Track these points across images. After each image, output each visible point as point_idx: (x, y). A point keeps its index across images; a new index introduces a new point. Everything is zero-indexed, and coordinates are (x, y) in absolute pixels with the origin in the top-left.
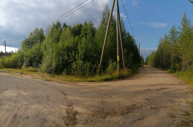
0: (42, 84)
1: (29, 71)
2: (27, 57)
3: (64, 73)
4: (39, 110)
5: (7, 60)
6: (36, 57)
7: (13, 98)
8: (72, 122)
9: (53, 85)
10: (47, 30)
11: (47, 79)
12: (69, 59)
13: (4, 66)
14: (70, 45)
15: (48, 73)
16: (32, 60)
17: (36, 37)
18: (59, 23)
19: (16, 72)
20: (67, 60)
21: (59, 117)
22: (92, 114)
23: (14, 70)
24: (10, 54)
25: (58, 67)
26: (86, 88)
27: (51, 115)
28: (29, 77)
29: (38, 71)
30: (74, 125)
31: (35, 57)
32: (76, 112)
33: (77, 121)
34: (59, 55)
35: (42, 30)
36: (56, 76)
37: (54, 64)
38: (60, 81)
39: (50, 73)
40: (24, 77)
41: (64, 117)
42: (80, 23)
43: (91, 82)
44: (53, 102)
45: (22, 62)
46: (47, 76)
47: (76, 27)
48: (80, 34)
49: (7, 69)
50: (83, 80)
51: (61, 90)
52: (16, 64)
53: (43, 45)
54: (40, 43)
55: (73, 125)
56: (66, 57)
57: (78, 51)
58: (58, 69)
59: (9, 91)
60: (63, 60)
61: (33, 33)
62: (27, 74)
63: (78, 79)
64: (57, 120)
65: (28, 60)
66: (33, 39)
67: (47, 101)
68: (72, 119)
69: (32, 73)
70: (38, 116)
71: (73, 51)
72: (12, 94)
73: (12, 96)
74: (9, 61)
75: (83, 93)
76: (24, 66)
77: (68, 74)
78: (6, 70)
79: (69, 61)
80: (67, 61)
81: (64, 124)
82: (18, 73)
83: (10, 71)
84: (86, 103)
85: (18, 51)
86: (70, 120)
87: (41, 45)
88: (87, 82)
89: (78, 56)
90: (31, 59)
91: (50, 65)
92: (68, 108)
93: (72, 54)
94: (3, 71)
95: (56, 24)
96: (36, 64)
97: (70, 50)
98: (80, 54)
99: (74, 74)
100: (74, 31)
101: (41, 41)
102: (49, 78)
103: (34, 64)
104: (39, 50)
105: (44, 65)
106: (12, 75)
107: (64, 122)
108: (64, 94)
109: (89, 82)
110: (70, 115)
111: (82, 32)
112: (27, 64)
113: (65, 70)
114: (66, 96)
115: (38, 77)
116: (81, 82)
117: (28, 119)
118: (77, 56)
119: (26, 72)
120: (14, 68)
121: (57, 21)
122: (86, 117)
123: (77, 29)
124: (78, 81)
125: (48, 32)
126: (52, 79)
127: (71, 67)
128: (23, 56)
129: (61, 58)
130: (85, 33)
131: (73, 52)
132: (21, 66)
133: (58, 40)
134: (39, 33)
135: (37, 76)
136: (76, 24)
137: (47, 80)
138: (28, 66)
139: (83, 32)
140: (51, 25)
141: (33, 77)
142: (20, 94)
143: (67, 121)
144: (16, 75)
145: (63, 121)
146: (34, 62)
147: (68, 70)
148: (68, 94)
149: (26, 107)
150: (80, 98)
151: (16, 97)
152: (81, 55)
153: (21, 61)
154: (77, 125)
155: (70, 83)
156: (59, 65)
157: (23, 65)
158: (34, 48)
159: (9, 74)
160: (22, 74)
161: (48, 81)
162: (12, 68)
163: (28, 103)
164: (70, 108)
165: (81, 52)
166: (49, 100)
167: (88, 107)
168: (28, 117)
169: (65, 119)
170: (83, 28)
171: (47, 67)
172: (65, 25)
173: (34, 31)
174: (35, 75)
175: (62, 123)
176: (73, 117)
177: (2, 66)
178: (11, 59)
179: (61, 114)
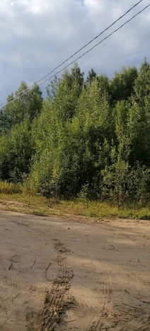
0: (18, 224)
3: (82, 194)
6: (17, 156)
8: (46, 329)
10: (51, 88)
11: (36, 210)
12: (96, 160)
14: (100, 123)
15: (44, 194)
16: (8, 163)
17: (23, 107)
18: (78, 71)
20: (91, 161)
21: (17, 313)
22: (115, 316)
25: (69, 180)
26: (127, 237)
29: (20, 192)
31: (14, 156)
32: (70, 301)
33: (63, 327)
34: (71, 149)
35: (37, 90)
36: (62, 202)
37: (56, 173)
38: (68, 215)
39: (47, 195)
41: (32, 313)
42: (132, 67)
43: (146, 221)
44: (20, 272)
46: (40, 203)
47: (121, 79)
48: (130, 96)
50: (126, 213)
51: (57, 238)
53: (36, 127)
54: (31, 122)
56: (88, 153)
57: (115, 137)
58: (70, 184)
60: (80, 163)
61: (14, 96)
63: (115, 210)
64: (9, 322)
66: (16, 112)
67: (7, 269)
68: (50, 320)
69: (7, 196)
71: (105, 139)
75: (113, 248)
77: (94, 196)
79: (96, 165)
80: (90, 164)
84: (110, 280)
86: (44, 324)
87: (33, 126)
88: (135, 220)
89: (117, 151)
90: (4, 163)
91: (48, 177)
92: (55, 287)
93: (101, 145)
95: (70, 73)
96: (17, 174)
97: (99, 137)
98: (121, 145)
99: (107, 197)
100: (116, 88)
101: (33, 116)
102: (42, 209)
103: (13, 174)
104: (26, 139)
105: (35, 176)
107: (25, 328)
108: (60, 249)
109: (142, 219)
110: (51, 309)
111: (135, 90)
113: (85, 187)
114: (63, 255)
115: (17, 205)
116: (120, 217)
118: (113, 150)
121: (73, 66)
122: (93, 321)
123: (124, 83)
124: (114, 216)
125: (52, 94)
126: (51, 209)
127: (100, 178)
129: (76, 157)
130: (142, 91)
131: (106, 141)
133: (70, 111)
134: (31, 97)
135: (16, 203)
136: (120, 71)
137: (36, 214)
139: (139, 88)
140: (60, 76)
141: (4, 207)
143: (35, 326)
145: (26, 323)
146: (12, 169)
147: (93, 188)
148: (70, 248)
150: (96, 264)
152: (125, 149)
155: (92, 220)
156: (72, 175)
158: (14, 132)
161: (37, 217)
164: (60, 288)
165: (124, 141)
166: (15, 265)
167: (111, 291)
169: (32, 320)
170: (139, 78)
171: (42, 182)
172: (93, 75)
173: (17, 92)
174: (11, 202)
176: (55, 313)
179: (26, 305)
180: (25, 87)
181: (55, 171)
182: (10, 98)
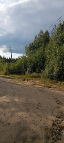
0: (40, 90)
1: (32, 77)
2: (30, 62)
4: (23, 118)
5: (12, 66)
6: (39, 62)
7: (5, 103)
8: (54, 136)
9: (51, 92)
10: (53, 31)
11: (47, 85)
13: (9, 72)
15: (51, 78)
16: (35, 65)
17: (41, 41)
19: (19, 78)
21: (41, 127)
23: (18, 76)
24: (14, 61)
25: (62, 72)
27: (34, 124)
28: (30, 83)
29: (41, 77)
30: (56, 141)
32: (63, 126)
33: (61, 137)
34: (63, 58)
35: (47, 33)
36: (59, 82)
37: (56, 69)
38: (61, 88)
39: (52, 79)
40: (25, 83)
41: (48, 129)
44: (42, 111)
45: (26, 67)
46: (49, 82)
49: (12, 75)
51: (57, 98)
52: (20, 70)
53: (47, 49)
54: (45, 47)
55: (54, 141)
58: (62, 74)
59: (4, 97)
61: (38, 36)
62: (30, 80)
64: (38, 130)
65: (31, 65)
66: (38, 43)
67: (36, 109)
68: (55, 133)
69: (35, 79)
70: (19, 123)
72: (5, 100)
73: (5, 102)
74: (14, 67)
76: (28, 72)
78: (10, 76)
81: (44, 136)
82: (21, 79)
83: (14, 77)
85: (22, 57)
86: (53, 134)
87: (45, 49)
90: (34, 65)
91: (52, 71)
92: (57, 119)
94: (8, 77)
95: (62, 23)
96: (39, 70)
101: (45, 44)
102: (50, 85)
103: (37, 70)
104: (42, 55)
105: (47, 71)
106: (14, 81)
107: (44, 134)
108: (59, 103)
110: (55, 128)
112: (30, 70)
114: (60, 106)
117: (9, 125)
119: (28, 78)
120: (18, 74)
125: (54, 34)
126: (53, 85)
128: (27, 62)
132: (25, 72)
133: (62, 41)
134: (44, 36)
135: (39, 82)
137: (47, 87)
138: (31, 72)
140: (57, 25)
141: (34, 83)
142: (13, 100)
143: (49, 134)
144: (19, 81)
145: (45, 132)
146: (37, 68)
148: (63, 103)
149: (12, 113)
151: (8, 103)
153: (24, 66)
154: (59, 142)
157: (26, 70)
158: (37, 52)
159: (13, 80)
160: (24, 80)
162: (16, 74)
163: (16, 109)
164: (59, 120)
166: (39, 108)
168: (9, 124)
169: (48, 131)
171: (49, 73)
173: (38, 35)
174: (37, 81)
175: (42, 134)
176: (57, 130)
177: (8, 73)
178: (16, 65)
179: (45, 125)
180: (42, 32)
181: (55, 68)
182: (36, 38)
